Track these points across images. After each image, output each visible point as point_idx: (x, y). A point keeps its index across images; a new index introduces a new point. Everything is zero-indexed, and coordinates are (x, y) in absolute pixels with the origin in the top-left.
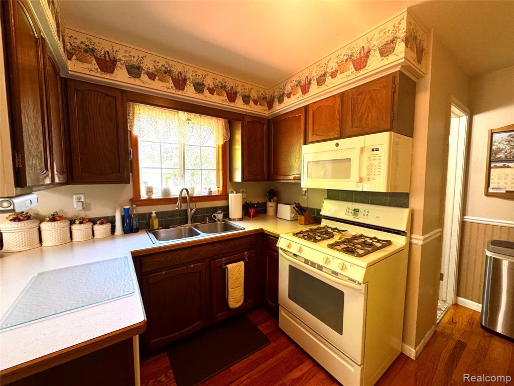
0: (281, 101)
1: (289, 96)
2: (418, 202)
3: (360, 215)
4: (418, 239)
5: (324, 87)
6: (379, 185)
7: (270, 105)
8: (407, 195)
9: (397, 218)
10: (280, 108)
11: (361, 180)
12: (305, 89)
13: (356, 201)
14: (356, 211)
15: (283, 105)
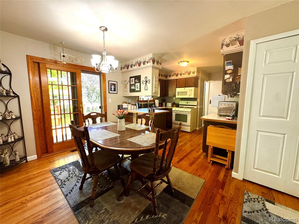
0: (170, 76)
1: (172, 76)
2: (198, 100)
3: (188, 103)
4: (199, 107)
5: (181, 76)
6: (192, 96)
7: (166, 77)
8: (197, 99)
9: (195, 103)
10: (169, 78)
11: (189, 96)
12: (177, 75)
13: (187, 101)
14: (187, 103)
15: (170, 78)
